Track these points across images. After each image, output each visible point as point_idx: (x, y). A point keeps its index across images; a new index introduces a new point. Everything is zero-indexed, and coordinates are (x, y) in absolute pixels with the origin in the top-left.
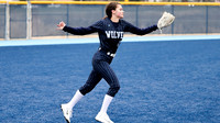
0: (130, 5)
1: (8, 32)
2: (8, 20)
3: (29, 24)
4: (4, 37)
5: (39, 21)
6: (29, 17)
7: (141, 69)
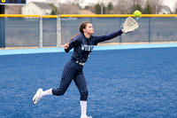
0: (144, 17)
1: (41, 41)
2: (41, 31)
3: (59, 34)
4: (38, 46)
5: (67, 32)
6: (59, 28)
7: (153, 71)
